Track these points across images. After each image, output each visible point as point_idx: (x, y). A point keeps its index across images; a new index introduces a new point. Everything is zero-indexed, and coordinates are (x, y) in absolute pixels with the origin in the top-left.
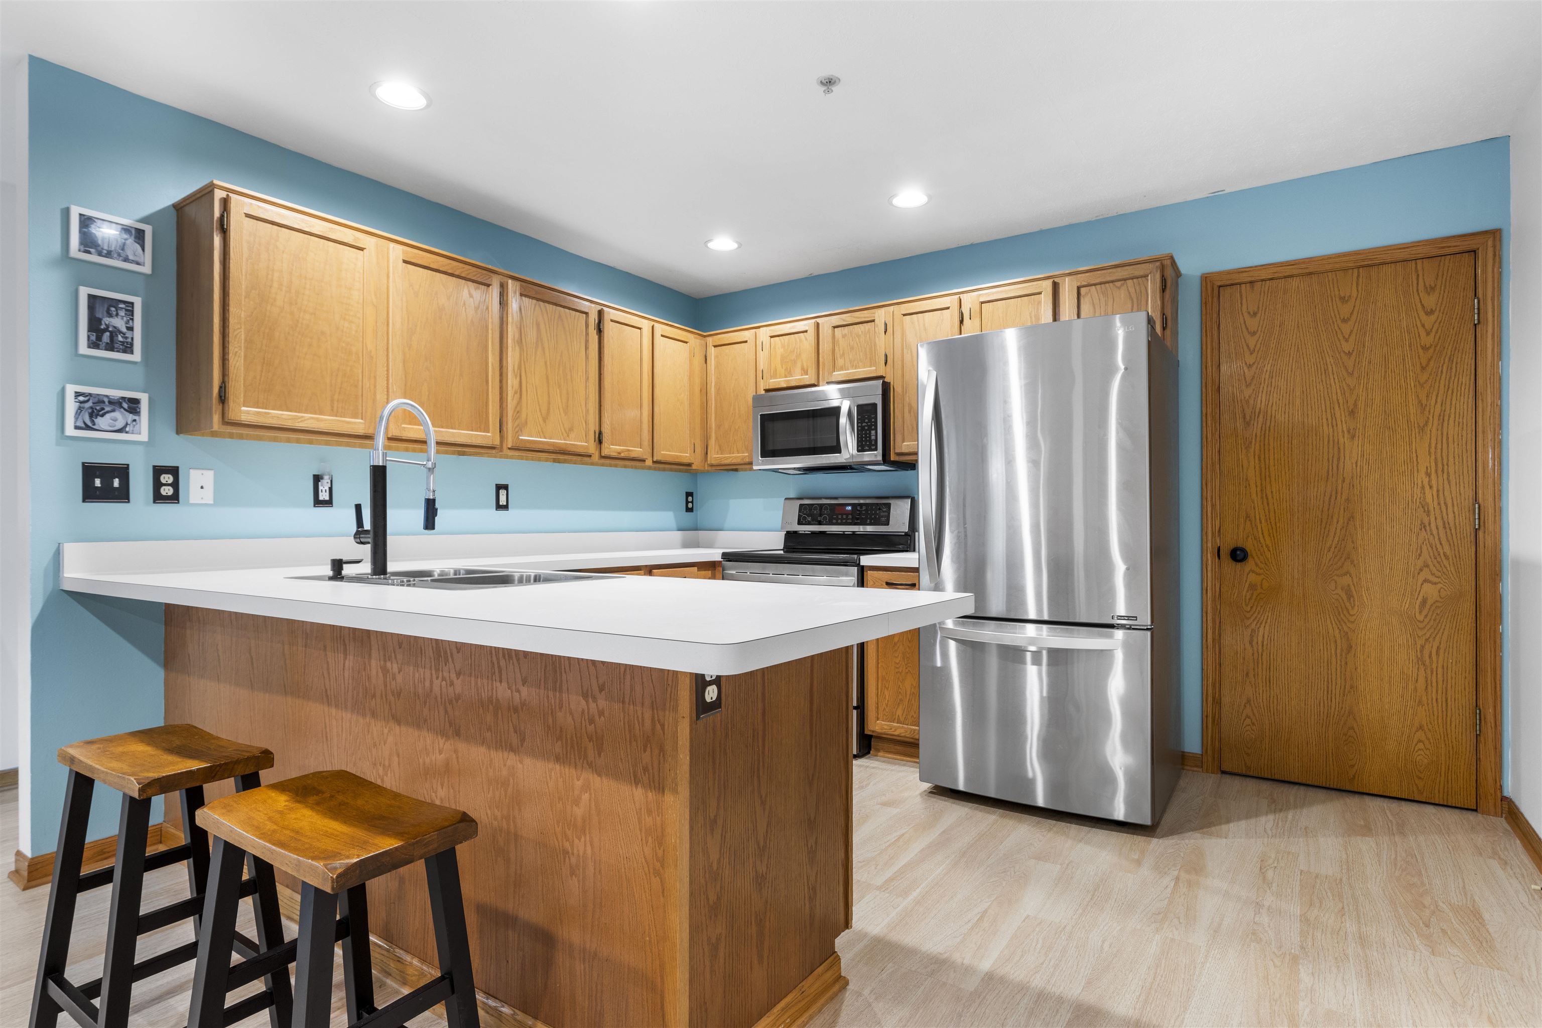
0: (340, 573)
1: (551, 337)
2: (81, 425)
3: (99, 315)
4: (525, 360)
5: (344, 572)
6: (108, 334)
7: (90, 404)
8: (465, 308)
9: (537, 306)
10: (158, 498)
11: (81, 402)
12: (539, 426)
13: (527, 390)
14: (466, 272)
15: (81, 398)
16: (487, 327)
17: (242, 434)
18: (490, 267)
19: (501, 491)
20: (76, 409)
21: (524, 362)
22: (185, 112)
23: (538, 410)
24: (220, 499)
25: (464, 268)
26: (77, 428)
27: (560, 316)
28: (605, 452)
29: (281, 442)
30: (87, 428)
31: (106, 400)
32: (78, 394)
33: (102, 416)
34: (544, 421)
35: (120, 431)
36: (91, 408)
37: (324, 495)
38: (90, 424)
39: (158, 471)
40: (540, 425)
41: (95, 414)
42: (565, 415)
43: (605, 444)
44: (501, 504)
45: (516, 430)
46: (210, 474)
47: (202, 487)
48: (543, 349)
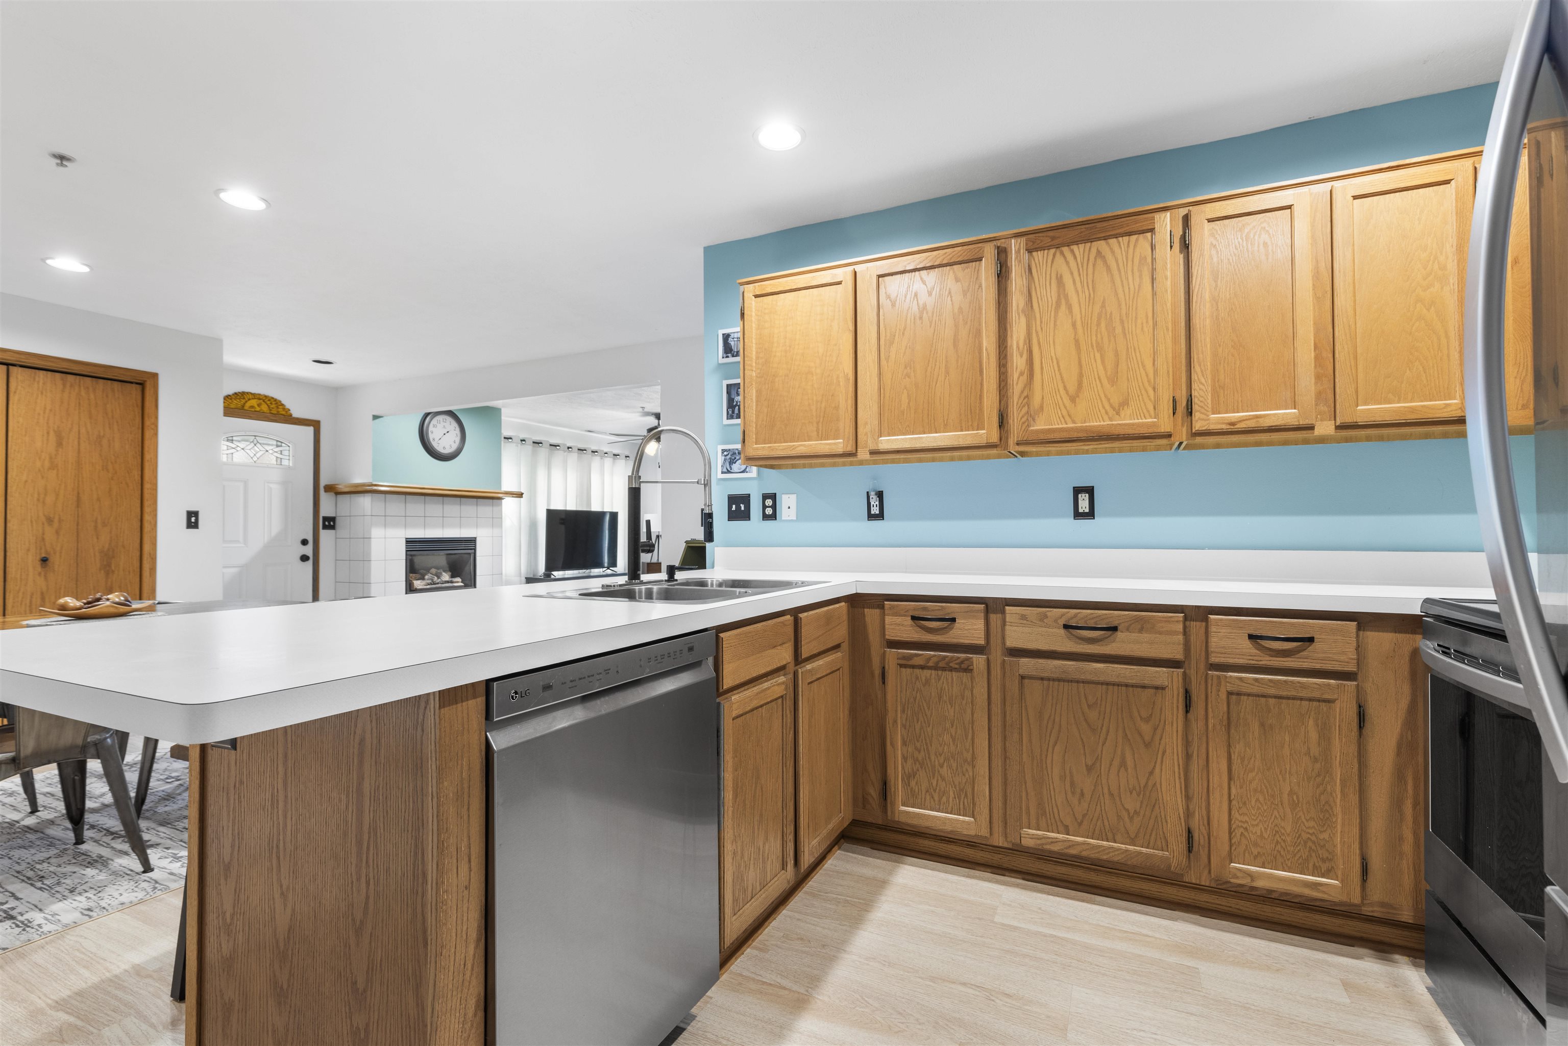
0: (673, 577)
1: (1083, 287)
2: (725, 470)
3: (733, 397)
4: (1039, 328)
5: (676, 577)
6: (737, 407)
7: (729, 456)
8: (951, 297)
9: (1058, 254)
10: (765, 517)
11: (726, 456)
12: (1062, 407)
13: (1042, 368)
14: (949, 257)
15: (725, 453)
16: (980, 309)
17: (811, 463)
18: (984, 236)
19: (1080, 495)
20: (723, 460)
21: (1037, 332)
22: (777, 232)
23: (1061, 389)
24: (801, 516)
25: (946, 253)
26: (723, 473)
27: (1099, 253)
28: (1198, 426)
29: (838, 466)
30: (728, 472)
31: (737, 452)
32: (723, 451)
33: (735, 463)
34: (1073, 399)
35: (743, 472)
36: (730, 458)
37: (875, 510)
38: (729, 469)
39: (765, 497)
40: (1065, 407)
41: (732, 462)
42: (1113, 386)
43: (1197, 415)
44: (1081, 510)
45: (1024, 420)
46: (793, 497)
47: (789, 508)
48: (1070, 307)
